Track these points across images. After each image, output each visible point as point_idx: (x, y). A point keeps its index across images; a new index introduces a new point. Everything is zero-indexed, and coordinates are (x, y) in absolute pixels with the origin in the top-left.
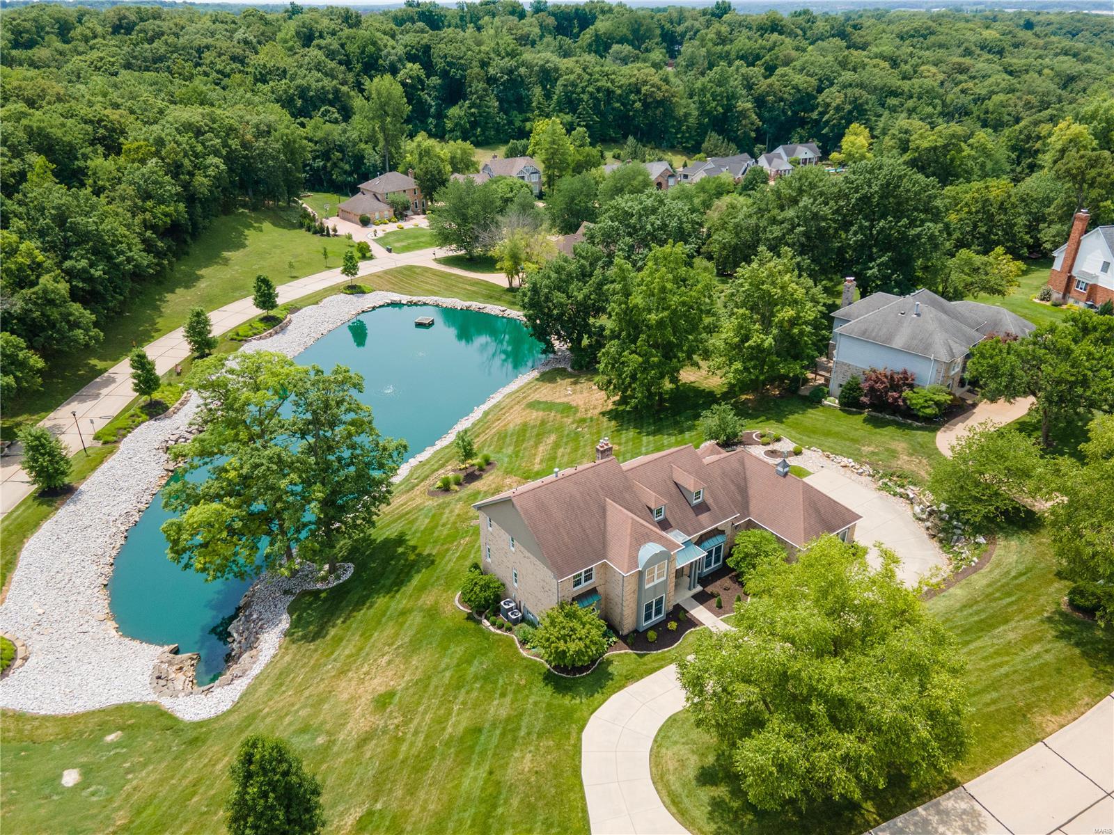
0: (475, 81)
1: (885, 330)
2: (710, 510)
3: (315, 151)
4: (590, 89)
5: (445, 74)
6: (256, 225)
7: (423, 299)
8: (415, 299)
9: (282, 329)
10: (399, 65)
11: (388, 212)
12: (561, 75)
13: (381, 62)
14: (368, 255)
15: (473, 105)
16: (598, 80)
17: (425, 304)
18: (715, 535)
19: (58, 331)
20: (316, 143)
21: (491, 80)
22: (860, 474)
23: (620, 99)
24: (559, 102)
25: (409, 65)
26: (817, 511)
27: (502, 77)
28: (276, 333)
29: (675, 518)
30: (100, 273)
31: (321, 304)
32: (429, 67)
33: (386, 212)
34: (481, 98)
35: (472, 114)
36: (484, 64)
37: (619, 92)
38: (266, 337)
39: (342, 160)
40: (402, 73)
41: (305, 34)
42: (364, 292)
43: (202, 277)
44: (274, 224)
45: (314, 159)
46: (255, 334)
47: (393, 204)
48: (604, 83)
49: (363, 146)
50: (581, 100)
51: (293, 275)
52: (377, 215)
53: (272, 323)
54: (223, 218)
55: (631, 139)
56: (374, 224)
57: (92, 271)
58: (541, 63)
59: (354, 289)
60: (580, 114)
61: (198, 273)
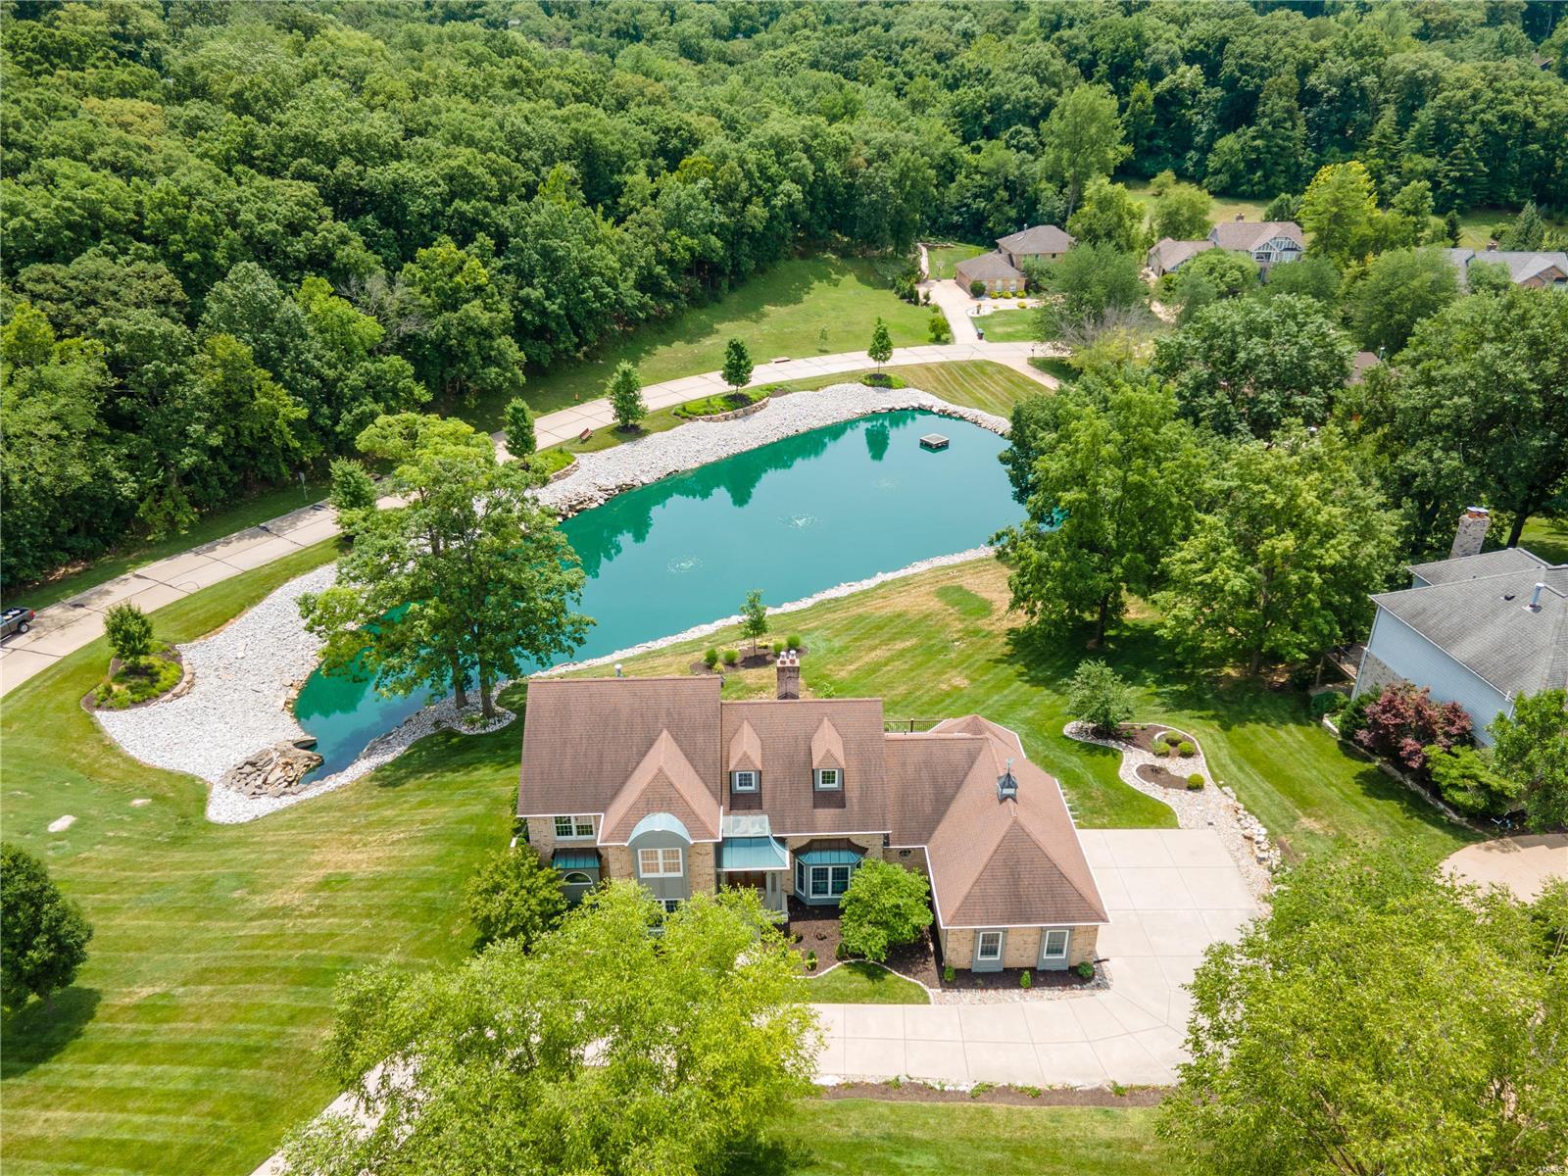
0: (1275, 95)
1: (1456, 619)
2: (843, 806)
3: (981, 186)
4: (1488, 117)
5: (1231, 84)
6: (834, 276)
7: (961, 410)
8: (951, 408)
9: (746, 414)
10: (1167, 69)
11: (1016, 282)
12: (1440, 91)
13: (1138, 63)
14: (944, 337)
15: (1262, 134)
16: (1509, 102)
17: (962, 418)
18: (839, 849)
19: (470, 366)
20: (984, 174)
21: (1308, 97)
22: (1260, 860)
23: (1544, 138)
24: (1420, 135)
25: (1183, 68)
26: (1015, 877)
27: (1326, 91)
28: (736, 417)
29: (774, 798)
30: (555, 307)
31: (821, 392)
32: (1212, 73)
33: (1014, 282)
34: (1276, 124)
35: (1256, 149)
36: (1304, 70)
37: (1543, 124)
38: (718, 420)
39: (1009, 202)
40: (1166, 80)
41: (1050, 21)
42: (890, 387)
43: (717, 331)
44: (859, 279)
45: (976, 196)
46: (707, 413)
47: (1027, 272)
48: (1518, 106)
49: (1044, 185)
50: (1463, 134)
51: (825, 347)
52: (999, 283)
53: (739, 403)
54: (797, 262)
55: (1530, 208)
56: (989, 296)
57: (547, 303)
58: (1411, 67)
59: (879, 381)
60: (1455, 157)
61: (716, 326)
